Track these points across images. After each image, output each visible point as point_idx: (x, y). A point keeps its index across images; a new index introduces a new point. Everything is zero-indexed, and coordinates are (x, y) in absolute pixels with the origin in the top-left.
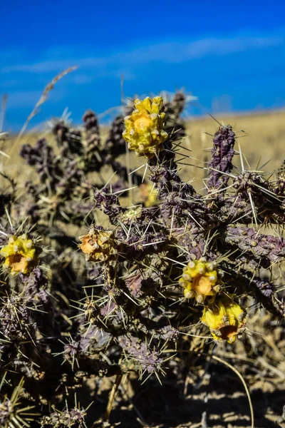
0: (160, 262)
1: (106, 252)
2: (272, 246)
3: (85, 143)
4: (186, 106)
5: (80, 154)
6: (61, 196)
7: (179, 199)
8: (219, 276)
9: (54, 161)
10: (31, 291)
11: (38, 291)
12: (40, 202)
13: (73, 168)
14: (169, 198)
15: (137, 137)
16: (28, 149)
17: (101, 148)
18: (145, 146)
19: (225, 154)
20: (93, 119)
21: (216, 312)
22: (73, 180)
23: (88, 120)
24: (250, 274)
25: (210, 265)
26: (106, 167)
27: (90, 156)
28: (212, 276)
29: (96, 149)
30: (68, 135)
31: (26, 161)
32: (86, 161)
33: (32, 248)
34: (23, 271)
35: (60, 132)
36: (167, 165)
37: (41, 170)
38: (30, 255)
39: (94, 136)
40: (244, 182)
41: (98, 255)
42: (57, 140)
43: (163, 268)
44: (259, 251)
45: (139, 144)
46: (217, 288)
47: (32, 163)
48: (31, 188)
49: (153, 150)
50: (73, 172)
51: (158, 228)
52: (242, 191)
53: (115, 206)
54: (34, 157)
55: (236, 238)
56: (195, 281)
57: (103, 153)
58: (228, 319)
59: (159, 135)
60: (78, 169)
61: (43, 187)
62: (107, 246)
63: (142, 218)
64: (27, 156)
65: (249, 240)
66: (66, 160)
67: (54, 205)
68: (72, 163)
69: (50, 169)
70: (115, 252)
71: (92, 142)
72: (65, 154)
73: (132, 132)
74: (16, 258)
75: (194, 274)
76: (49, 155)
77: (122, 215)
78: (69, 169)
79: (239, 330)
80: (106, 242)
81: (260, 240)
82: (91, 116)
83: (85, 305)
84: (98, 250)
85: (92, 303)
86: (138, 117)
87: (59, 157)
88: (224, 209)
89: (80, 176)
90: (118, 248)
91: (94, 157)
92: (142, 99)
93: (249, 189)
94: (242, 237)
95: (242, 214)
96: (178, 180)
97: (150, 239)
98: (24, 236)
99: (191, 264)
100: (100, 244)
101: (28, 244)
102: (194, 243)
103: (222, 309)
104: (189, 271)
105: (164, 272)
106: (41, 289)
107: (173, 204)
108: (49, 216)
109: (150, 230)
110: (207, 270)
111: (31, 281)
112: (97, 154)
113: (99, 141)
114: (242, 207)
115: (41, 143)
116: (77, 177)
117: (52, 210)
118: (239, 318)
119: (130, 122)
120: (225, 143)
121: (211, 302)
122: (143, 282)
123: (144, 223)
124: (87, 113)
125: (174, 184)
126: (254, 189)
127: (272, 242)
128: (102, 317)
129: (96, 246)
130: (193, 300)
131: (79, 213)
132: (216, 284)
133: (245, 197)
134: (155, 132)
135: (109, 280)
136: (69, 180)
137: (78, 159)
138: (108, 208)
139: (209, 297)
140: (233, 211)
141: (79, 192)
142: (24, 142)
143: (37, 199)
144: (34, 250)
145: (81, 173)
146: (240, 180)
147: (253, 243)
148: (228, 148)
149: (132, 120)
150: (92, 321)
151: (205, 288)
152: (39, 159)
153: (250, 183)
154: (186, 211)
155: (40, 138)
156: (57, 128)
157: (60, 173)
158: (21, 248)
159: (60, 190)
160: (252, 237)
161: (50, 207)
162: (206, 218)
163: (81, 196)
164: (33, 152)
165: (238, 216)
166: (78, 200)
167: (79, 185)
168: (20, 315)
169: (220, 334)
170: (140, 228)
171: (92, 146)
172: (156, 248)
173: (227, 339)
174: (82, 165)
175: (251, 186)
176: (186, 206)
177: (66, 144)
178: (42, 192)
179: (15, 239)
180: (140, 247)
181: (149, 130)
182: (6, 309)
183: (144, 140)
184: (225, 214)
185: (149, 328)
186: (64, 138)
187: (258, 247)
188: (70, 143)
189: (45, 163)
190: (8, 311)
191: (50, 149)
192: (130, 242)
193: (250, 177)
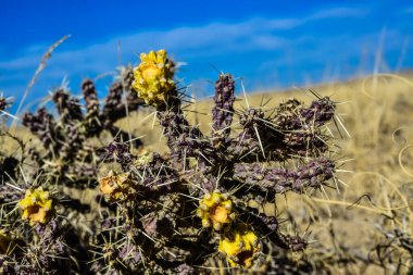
0: (172, 204)
1: (125, 191)
2: (278, 177)
3: (83, 109)
4: (177, 72)
5: (81, 119)
6: (65, 159)
7: (189, 140)
8: (233, 205)
9: (55, 128)
10: (47, 243)
11: (55, 242)
12: (45, 167)
13: (74, 133)
14: (181, 139)
15: (146, 85)
16: (30, 117)
17: (101, 113)
18: (154, 94)
19: (227, 100)
20: (91, 86)
21: (232, 240)
22: (75, 144)
23: (87, 88)
24: (256, 210)
25: (225, 196)
26: (105, 131)
27: (90, 120)
28: (228, 204)
29: (95, 113)
30: (68, 102)
31: (28, 129)
32: (87, 125)
33: (50, 198)
34: (42, 220)
35: (60, 100)
36: (176, 110)
37: (45, 135)
38: (47, 206)
39: (92, 102)
40: (250, 118)
41: (118, 195)
42: (59, 108)
43: (175, 209)
44: (265, 184)
45: (148, 92)
46: (232, 216)
47: (34, 130)
48: (35, 154)
49: (161, 97)
50: (74, 137)
51: (169, 171)
52: (248, 126)
53: (126, 154)
54: (35, 124)
55: (243, 175)
56: (212, 210)
57: (102, 118)
58: (244, 245)
59: (167, 83)
60: (80, 134)
61: (46, 153)
62: (126, 186)
63: (154, 163)
64: (29, 124)
65: (256, 175)
66: (67, 126)
67: (59, 168)
68: (72, 129)
69: (53, 135)
70: (133, 191)
71: (92, 107)
72: (65, 121)
73: (141, 81)
74: (34, 209)
75: (210, 204)
76: (50, 123)
77: (135, 161)
78: (70, 135)
79: (254, 255)
80: (125, 182)
81: (265, 174)
82: (89, 83)
83: (104, 249)
84: (118, 190)
85: (111, 246)
86: (146, 67)
87: (60, 124)
88: (230, 149)
89: (82, 140)
90: (136, 187)
91: (94, 122)
92: (148, 53)
93: (255, 124)
94: (249, 173)
95: (247, 151)
96: (186, 123)
97: (164, 180)
98: (40, 188)
99: (207, 196)
100: (120, 184)
101: (45, 195)
102: (206, 180)
103: (238, 237)
104: (206, 202)
105: (177, 213)
106: (57, 241)
107: (184, 144)
108: (54, 179)
109: (163, 173)
110: (222, 200)
111: (48, 233)
112: (97, 119)
113: (98, 106)
114: (247, 145)
115: (42, 112)
116: (79, 141)
117: (57, 173)
118: (254, 243)
119: (139, 73)
120: (225, 89)
121: (228, 229)
122: (159, 223)
123: (156, 167)
124: (84, 81)
125: (184, 127)
126: (260, 123)
127: (278, 174)
128: (121, 259)
129: (116, 186)
130: (210, 228)
131: (83, 175)
132: (232, 212)
133: (251, 132)
134: (163, 80)
135: (127, 220)
136: (71, 145)
137: (79, 124)
138: (120, 156)
139: (225, 225)
140: (239, 149)
141: (81, 155)
142: (25, 111)
143: (42, 163)
144: (50, 201)
145: (82, 137)
146: (246, 117)
147: (259, 177)
148: (229, 94)
149: (140, 70)
150: (111, 263)
151: (221, 217)
152: (41, 126)
153: (255, 118)
154: (197, 151)
155: (41, 107)
156: (57, 96)
157: (63, 139)
158: (38, 199)
159: (63, 154)
160: (258, 172)
161: (55, 170)
162: (215, 157)
163: (83, 159)
164: (35, 120)
165: (243, 154)
166: (80, 164)
167: (81, 148)
168: (41, 263)
169: (237, 259)
170: (153, 172)
171: (91, 111)
172: (169, 188)
173: (244, 264)
174: (83, 129)
175: (257, 122)
176: (196, 145)
177: (66, 111)
178: (46, 158)
179: (32, 192)
180: (155, 187)
181: (157, 79)
182: (27, 258)
183: (153, 88)
184: (231, 153)
185: (165, 268)
186: (64, 105)
187: (265, 181)
188: (70, 110)
189: (47, 130)
190: (29, 260)
191: (51, 117)
192: (146, 182)
193: (255, 113)
